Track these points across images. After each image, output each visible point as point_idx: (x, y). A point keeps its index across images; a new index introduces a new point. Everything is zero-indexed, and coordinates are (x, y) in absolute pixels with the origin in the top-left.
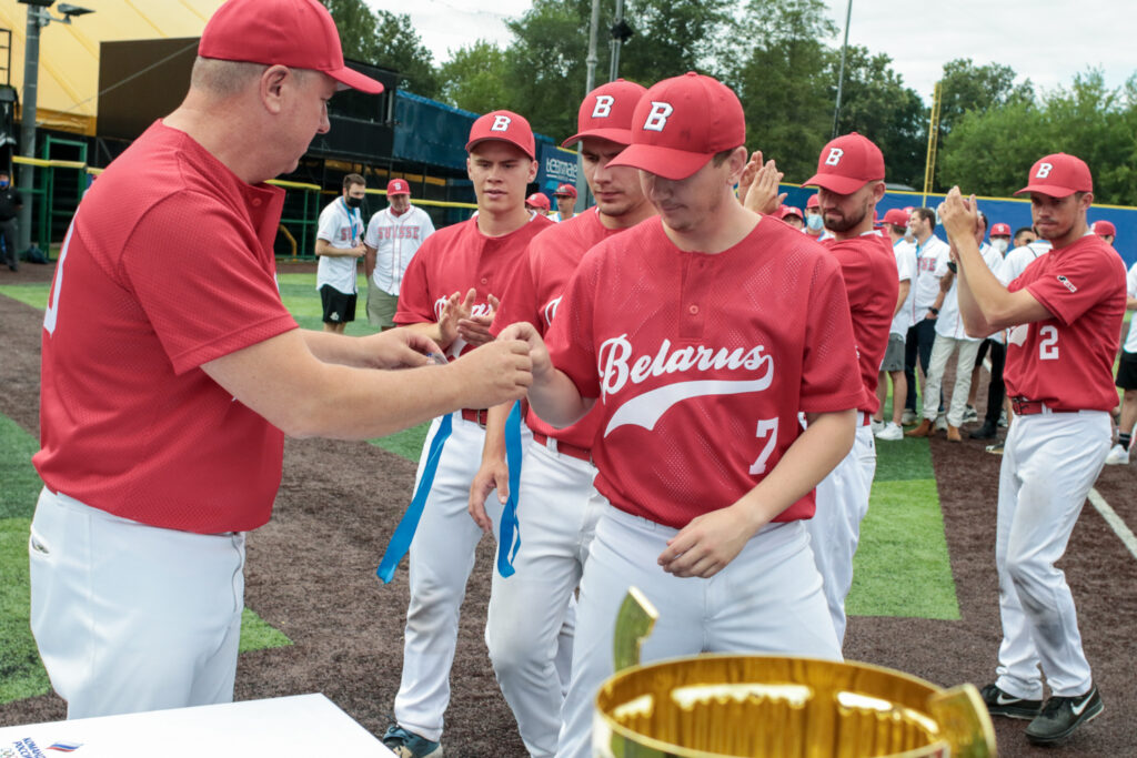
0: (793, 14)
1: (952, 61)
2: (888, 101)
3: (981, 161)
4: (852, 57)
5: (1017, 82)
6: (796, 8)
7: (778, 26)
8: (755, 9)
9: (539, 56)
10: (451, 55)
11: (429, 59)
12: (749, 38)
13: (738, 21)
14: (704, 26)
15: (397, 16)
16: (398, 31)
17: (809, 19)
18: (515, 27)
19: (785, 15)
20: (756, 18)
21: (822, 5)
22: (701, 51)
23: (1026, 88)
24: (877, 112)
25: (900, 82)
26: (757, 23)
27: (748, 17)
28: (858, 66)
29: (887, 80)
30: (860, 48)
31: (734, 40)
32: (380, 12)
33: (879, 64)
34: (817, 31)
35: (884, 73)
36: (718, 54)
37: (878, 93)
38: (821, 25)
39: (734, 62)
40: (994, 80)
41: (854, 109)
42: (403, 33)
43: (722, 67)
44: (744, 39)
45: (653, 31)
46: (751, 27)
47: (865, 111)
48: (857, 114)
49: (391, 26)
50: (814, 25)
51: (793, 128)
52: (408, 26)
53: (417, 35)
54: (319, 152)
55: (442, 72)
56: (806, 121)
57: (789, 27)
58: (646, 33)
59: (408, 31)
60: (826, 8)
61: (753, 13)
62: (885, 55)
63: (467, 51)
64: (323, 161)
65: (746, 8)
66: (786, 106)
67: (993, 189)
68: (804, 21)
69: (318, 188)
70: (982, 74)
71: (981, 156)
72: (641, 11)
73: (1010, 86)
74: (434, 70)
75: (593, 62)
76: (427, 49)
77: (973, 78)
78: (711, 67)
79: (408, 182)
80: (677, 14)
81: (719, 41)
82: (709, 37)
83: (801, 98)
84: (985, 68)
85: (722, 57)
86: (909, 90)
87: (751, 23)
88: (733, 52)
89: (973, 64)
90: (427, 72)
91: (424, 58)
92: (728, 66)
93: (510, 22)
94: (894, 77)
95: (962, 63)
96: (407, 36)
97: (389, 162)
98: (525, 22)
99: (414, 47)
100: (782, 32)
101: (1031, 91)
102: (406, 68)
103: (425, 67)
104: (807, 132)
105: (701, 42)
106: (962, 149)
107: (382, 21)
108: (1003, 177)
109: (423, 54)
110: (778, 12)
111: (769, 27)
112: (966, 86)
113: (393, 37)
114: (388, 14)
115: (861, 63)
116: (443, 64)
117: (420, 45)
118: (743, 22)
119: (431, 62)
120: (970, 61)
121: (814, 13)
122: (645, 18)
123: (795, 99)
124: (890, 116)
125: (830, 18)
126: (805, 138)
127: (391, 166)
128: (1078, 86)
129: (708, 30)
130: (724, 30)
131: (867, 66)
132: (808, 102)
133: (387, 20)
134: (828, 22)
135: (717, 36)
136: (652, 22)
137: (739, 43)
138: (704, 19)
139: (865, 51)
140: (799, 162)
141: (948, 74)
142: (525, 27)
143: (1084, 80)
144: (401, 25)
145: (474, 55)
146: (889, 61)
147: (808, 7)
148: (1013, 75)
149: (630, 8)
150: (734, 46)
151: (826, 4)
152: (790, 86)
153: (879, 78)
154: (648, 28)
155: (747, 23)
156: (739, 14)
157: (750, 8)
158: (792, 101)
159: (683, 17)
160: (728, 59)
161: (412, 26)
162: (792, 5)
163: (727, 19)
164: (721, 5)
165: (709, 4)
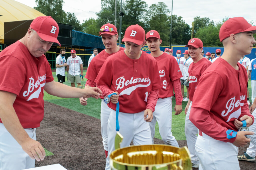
0: (160, 8)
1: (196, 17)
2: (182, 27)
3: (203, 39)
4: (173, 17)
5: (210, 21)
6: (160, 7)
7: (157, 11)
8: (151, 8)
9: (104, 20)
10: (84, 21)
11: (79, 22)
12: (150, 14)
13: (148, 11)
14: (140, 12)
15: (71, 13)
16: (72, 17)
17: (163, 9)
18: (98, 14)
19: (158, 9)
20: (152, 10)
22: (140, 18)
23: (212, 22)
24: (180, 29)
25: (184, 22)
26: (152, 11)
28: (175, 19)
29: (182, 22)
30: (175, 15)
31: (147, 15)
32: (67, 13)
33: (180, 18)
34: (165, 12)
35: (181, 21)
36: (144, 18)
37: (180, 25)
38: (166, 10)
39: (147, 20)
40: (205, 21)
41: (175, 29)
43: (145, 21)
44: (149, 15)
45: (129, 14)
46: (151, 12)
47: (177, 29)
48: (175, 30)
49: (70, 15)
50: (165, 11)
52: (74, 15)
53: (76, 17)
55: (82, 25)
56: (164, 32)
57: (159, 11)
58: (127, 14)
59: (74, 17)
60: (167, 7)
62: (181, 17)
63: (88, 20)
64: (56, 46)
65: (149, 8)
66: (160, 29)
67: (206, 45)
68: (162, 10)
69: (56, 53)
70: (202, 20)
71: (203, 38)
72: (126, 10)
73: (209, 22)
74: (80, 25)
75: (116, 21)
76: (78, 20)
77: (200, 20)
78: (142, 21)
79: (75, 50)
80: (134, 10)
81: (144, 15)
82: (142, 14)
83: (163, 27)
84: (203, 18)
85: (145, 19)
86: (187, 24)
87: (151, 11)
88: (147, 17)
89: (200, 18)
90: (79, 25)
91: (78, 22)
92: (146, 21)
93: (97, 13)
94: (183, 21)
95: (198, 17)
96: (74, 18)
97: (71, 46)
98: (100, 13)
99: (76, 20)
100: (158, 12)
101: (213, 23)
102: (74, 25)
103: (78, 24)
104: (165, 34)
105: (140, 16)
106: (199, 36)
107: (68, 15)
108: (208, 42)
110: (157, 8)
111: (155, 12)
112: (199, 22)
113: (71, 18)
114: (69, 13)
115: (176, 18)
117: (77, 20)
119: (80, 23)
120: (200, 17)
121: (164, 8)
122: (127, 11)
123: (161, 27)
124: (183, 30)
125: (168, 9)
126: (164, 36)
127: (72, 47)
128: (224, 21)
130: (145, 13)
131: (177, 19)
132: (164, 28)
133: (69, 14)
134: (168, 10)
135: (143, 14)
136: (129, 12)
137: (148, 16)
138: (140, 11)
139: (176, 16)
141: (195, 20)
143: (225, 20)
144: (72, 15)
145: (89, 21)
146: (182, 18)
147: (163, 7)
148: (209, 19)
149: (123, 9)
150: (147, 16)
152: (160, 24)
153: (180, 22)
155: (150, 11)
156: (148, 9)
157: (150, 7)
158: (161, 28)
159: (135, 10)
160: (146, 19)
161: (75, 15)
162: (159, 6)
163: (145, 10)
164: (144, 7)
165: (141, 7)
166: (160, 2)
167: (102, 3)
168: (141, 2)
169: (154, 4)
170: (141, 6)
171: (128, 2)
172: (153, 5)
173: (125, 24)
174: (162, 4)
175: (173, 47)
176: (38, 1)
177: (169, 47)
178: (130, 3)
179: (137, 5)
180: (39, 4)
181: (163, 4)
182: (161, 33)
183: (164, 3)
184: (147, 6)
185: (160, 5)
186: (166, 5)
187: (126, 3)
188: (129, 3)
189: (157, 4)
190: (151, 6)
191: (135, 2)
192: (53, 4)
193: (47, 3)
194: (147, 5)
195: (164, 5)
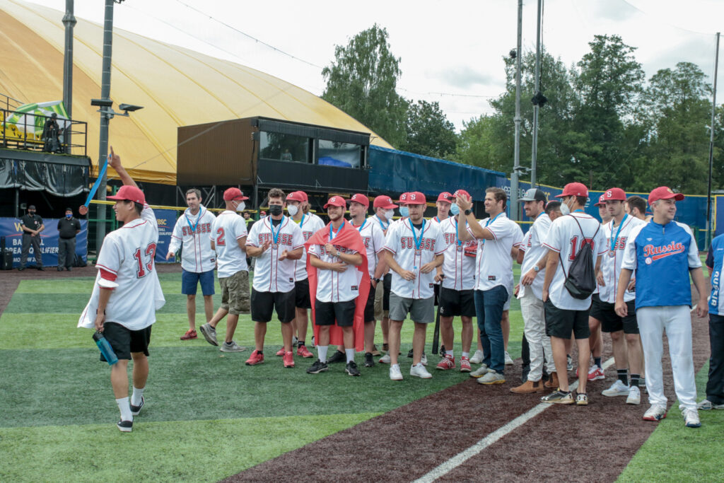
0: (682, 82)
6: (684, 78)
7: (673, 91)
8: (657, 81)
10: (465, 126)
11: (452, 129)
12: (653, 100)
13: (645, 89)
14: (622, 95)
15: (431, 104)
16: (431, 112)
17: (694, 84)
18: (495, 104)
19: (677, 83)
20: (657, 86)
21: (702, 74)
22: (621, 111)
26: (658, 89)
27: (652, 87)
31: (644, 102)
32: (420, 102)
34: (700, 92)
36: (633, 112)
38: (702, 87)
39: (645, 116)
42: (435, 114)
43: (637, 120)
44: (650, 101)
45: (588, 99)
46: (655, 93)
49: (428, 109)
50: (698, 88)
51: (686, 157)
52: (438, 109)
53: (443, 114)
54: (314, 188)
55: (461, 136)
56: (694, 152)
57: (680, 91)
58: (583, 102)
59: (438, 112)
60: (705, 76)
61: (655, 84)
63: (475, 122)
65: (650, 80)
66: (681, 143)
68: (690, 86)
72: (579, 88)
74: (455, 135)
76: (450, 122)
78: (629, 121)
80: (603, 88)
81: (633, 103)
82: (627, 101)
83: (690, 137)
85: (637, 114)
87: (654, 90)
88: (642, 110)
90: (451, 137)
91: (449, 128)
92: (640, 120)
93: (492, 101)
96: (439, 115)
98: (501, 100)
99: (442, 122)
100: (676, 94)
102: (437, 135)
103: (451, 134)
104: (695, 159)
105: (621, 105)
107: (421, 107)
109: (448, 126)
110: (672, 82)
111: (667, 92)
113: (429, 117)
114: (425, 102)
116: (462, 131)
117: (446, 120)
118: (648, 90)
119: (454, 130)
121: (697, 80)
122: (583, 92)
123: (686, 138)
125: (707, 83)
126: (692, 164)
129: (626, 97)
130: (636, 96)
132: (696, 139)
133: (424, 106)
134: (707, 85)
135: (632, 100)
136: (587, 95)
137: (649, 104)
138: (622, 90)
140: (692, 180)
142: (502, 104)
144: (433, 108)
145: (479, 124)
147: (693, 76)
149: (572, 87)
150: (643, 106)
151: (705, 74)
152: (681, 130)
154: (585, 99)
155: (651, 91)
156: (646, 85)
157: (653, 80)
158: (684, 139)
159: (608, 90)
160: (641, 115)
161: (440, 109)
162: (682, 76)
163: (638, 89)
164: (633, 79)
165: (625, 80)
166: (682, 64)
167: (510, 72)
168: (624, 66)
169: (664, 68)
170: (624, 76)
171: (587, 67)
172: (660, 72)
173: (575, 131)
174: (689, 69)
175: (717, 197)
176: (329, 70)
177: (707, 196)
178: (590, 67)
179: (615, 75)
180: (330, 79)
181: (692, 69)
182: (684, 156)
183: (696, 64)
184: (644, 76)
185: (684, 71)
186: (702, 72)
187: (580, 68)
188: (591, 70)
189: (673, 68)
190: (654, 76)
191: (607, 66)
192: (371, 79)
193: (354, 77)
194: (642, 74)
195: (697, 71)
